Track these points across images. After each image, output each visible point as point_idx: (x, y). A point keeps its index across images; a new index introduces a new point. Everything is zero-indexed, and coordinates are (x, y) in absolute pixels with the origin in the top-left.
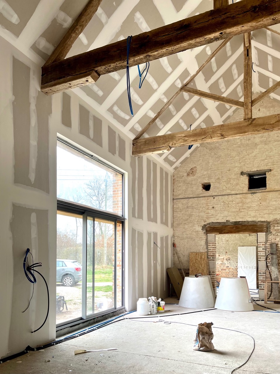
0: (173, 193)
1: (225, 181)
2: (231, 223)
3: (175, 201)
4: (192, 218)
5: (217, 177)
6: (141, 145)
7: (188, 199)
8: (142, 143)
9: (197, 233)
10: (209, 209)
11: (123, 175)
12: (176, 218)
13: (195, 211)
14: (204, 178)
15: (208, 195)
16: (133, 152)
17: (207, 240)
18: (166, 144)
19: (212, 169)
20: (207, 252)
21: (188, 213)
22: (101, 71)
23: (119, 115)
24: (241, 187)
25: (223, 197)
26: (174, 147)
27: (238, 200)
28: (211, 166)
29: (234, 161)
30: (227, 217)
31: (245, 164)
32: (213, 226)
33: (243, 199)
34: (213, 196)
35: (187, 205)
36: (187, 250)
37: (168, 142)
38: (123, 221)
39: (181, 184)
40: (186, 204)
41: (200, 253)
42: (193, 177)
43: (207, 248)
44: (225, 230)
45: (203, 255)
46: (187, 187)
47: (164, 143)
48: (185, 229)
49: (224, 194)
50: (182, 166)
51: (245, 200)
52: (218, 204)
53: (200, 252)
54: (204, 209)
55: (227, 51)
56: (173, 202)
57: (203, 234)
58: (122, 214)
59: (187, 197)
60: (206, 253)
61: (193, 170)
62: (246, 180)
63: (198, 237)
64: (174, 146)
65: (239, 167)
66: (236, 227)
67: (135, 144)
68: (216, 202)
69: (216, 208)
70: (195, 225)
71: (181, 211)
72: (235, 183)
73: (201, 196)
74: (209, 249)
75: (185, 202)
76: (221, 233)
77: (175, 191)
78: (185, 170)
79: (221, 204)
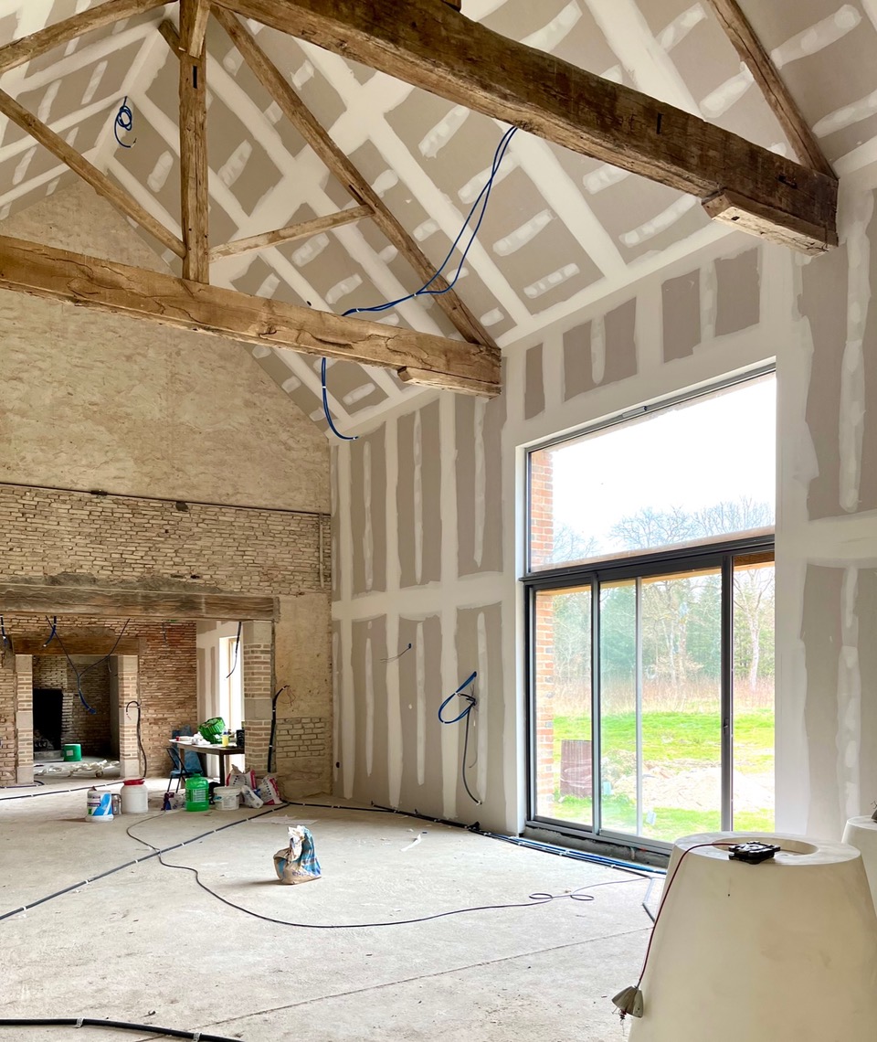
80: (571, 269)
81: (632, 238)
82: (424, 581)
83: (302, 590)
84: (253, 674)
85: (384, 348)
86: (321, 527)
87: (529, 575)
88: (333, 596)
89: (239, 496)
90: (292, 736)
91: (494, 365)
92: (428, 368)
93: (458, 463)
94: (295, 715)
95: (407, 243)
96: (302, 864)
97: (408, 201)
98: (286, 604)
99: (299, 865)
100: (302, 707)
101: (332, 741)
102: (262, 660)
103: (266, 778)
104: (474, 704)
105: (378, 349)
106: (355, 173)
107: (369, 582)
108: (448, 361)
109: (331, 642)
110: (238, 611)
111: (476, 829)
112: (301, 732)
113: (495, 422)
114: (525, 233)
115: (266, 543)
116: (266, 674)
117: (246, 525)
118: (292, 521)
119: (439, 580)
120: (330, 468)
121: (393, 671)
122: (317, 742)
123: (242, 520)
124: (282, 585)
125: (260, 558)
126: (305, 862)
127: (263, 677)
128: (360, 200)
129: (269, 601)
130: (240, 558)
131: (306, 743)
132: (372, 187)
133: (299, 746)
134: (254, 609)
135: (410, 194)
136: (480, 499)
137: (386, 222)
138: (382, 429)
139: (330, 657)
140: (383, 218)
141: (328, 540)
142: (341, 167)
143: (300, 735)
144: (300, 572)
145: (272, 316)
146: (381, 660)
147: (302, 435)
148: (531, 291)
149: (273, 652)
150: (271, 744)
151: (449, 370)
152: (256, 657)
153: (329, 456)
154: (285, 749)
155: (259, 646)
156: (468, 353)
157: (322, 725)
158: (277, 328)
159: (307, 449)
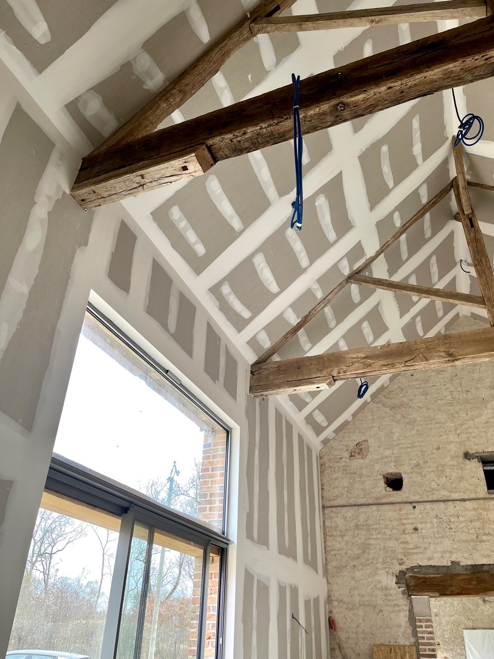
0: (322, 494)
1: (434, 471)
2: (463, 569)
3: (327, 511)
4: (369, 554)
5: (415, 462)
6: (269, 374)
7: (356, 508)
8: (271, 370)
9: (385, 592)
10: (407, 532)
11: (228, 432)
12: (333, 553)
13: (375, 537)
14: (386, 463)
15: (400, 500)
16: (250, 387)
17: (411, 610)
18: (324, 372)
19: (401, 446)
20: (417, 644)
21: (359, 541)
22: (220, 149)
23: (232, 306)
24: (471, 485)
25: (435, 506)
26: (342, 379)
27: (471, 514)
28: (399, 440)
29: (443, 430)
30: (451, 552)
31: (471, 436)
32: (421, 576)
33: (480, 511)
34: (411, 503)
35: (355, 521)
36: (364, 639)
37: (328, 368)
38: (224, 546)
39: (338, 475)
40: (353, 520)
41: (399, 648)
42: (362, 461)
43: (415, 633)
44: (452, 586)
45: (407, 654)
46: (351, 481)
47: (321, 371)
48: (356, 582)
49: (435, 498)
50: (337, 437)
51: (485, 513)
52: (426, 522)
53: (397, 644)
54: (394, 531)
55: (425, 228)
56: (324, 514)
57: (401, 596)
58: (221, 528)
59: (353, 503)
60: (414, 648)
61: (361, 447)
62: (478, 470)
63: (390, 603)
64: (342, 377)
65: (457, 442)
66: (478, 578)
67: (255, 373)
68: (420, 516)
69: (424, 531)
70: (378, 572)
71: (343, 536)
72: (454, 474)
73: (384, 501)
74: (419, 635)
75: (350, 514)
76: (443, 594)
77: (326, 488)
78: (343, 445)
79: (431, 522)
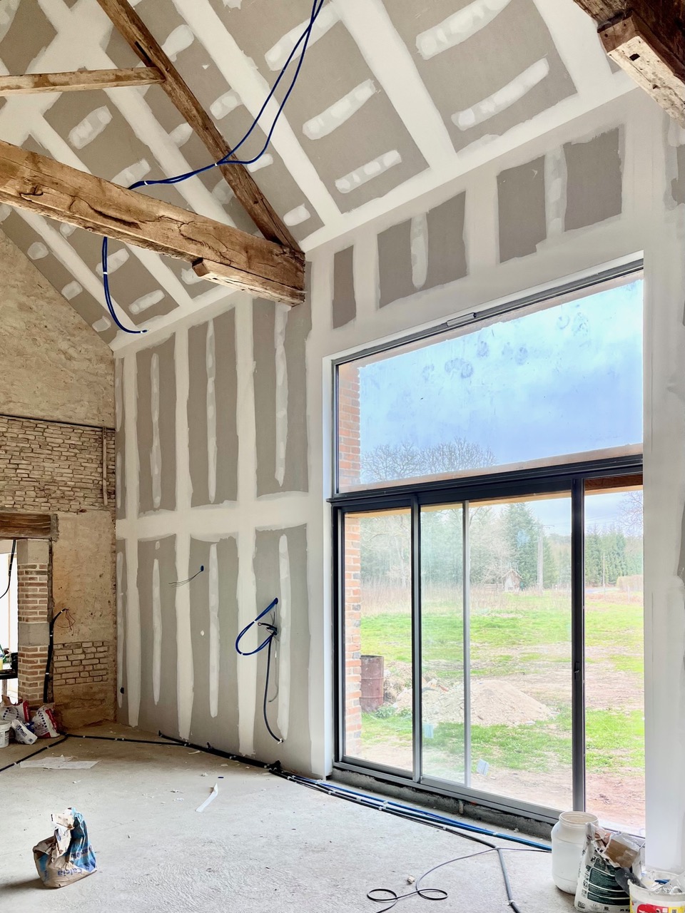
80: (392, 158)
81: (466, 119)
82: (219, 500)
83: (83, 507)
84: (27, 596)
85: (177, 233)
86: (105, 441)
87: (337, 495)
88: (117, 514)
89: (11, 405)
90: (72, 661)
91: (297, 269)
92: (226, 262)
93: (256, 376)
94: (75, 639)
95: (202, 119)
96: (71, 859)
97: (205, 67)
98: (66, 521)
99: (67, 860)
100: (83, 630)
101: (116, 665)
102: (38, 581)
103: (41, 709)
104: (275, 634)
105: (170, 234)
106: (142, 29)
107: (157, 500)
108: (249, 258)
109: (115, 562)
110: (11, 529)
111: (277, 769)
112: (82, 657)
113: (299, 330)
114: (341, 110)
115: (43, 456)
116: (42, 596)
117: (20, 436)
118: (72, 434)
119: (235, 499)
120: (114, 382)
121: (183, 595)
122: (99, 666)
123: (15, 430)
124: (61, 501)
125: (35, 472)
126: (74, 856)
127: (38, 600)
128: (148, 62)
129: (46, 518)
130: (14, 471)
131: (87, 668)
132: (163, 48)
133: (80, 672)
134: (28, 527)
135: (206, 57)
136: (281, 413)
137: (179, 92)
138: (171, 341)
139: (115, 578)
140: (175, 86)
141: (113, 455)
142: (126, 18)
143: (81, 660)
144: (81, 488)
145: (36, 174)
146: (170, 585)
147: (85, 346)
148: (344, 185)
149: (50, 573)
150: (47, 671)
151: (250, 268)
152: (31, 579)
153: (114, 369)
154: (64, 676)
155: (34, 567)
156: (271, 252)
157: (106, 649)
158: (44, 189)
159: (90, 360)
